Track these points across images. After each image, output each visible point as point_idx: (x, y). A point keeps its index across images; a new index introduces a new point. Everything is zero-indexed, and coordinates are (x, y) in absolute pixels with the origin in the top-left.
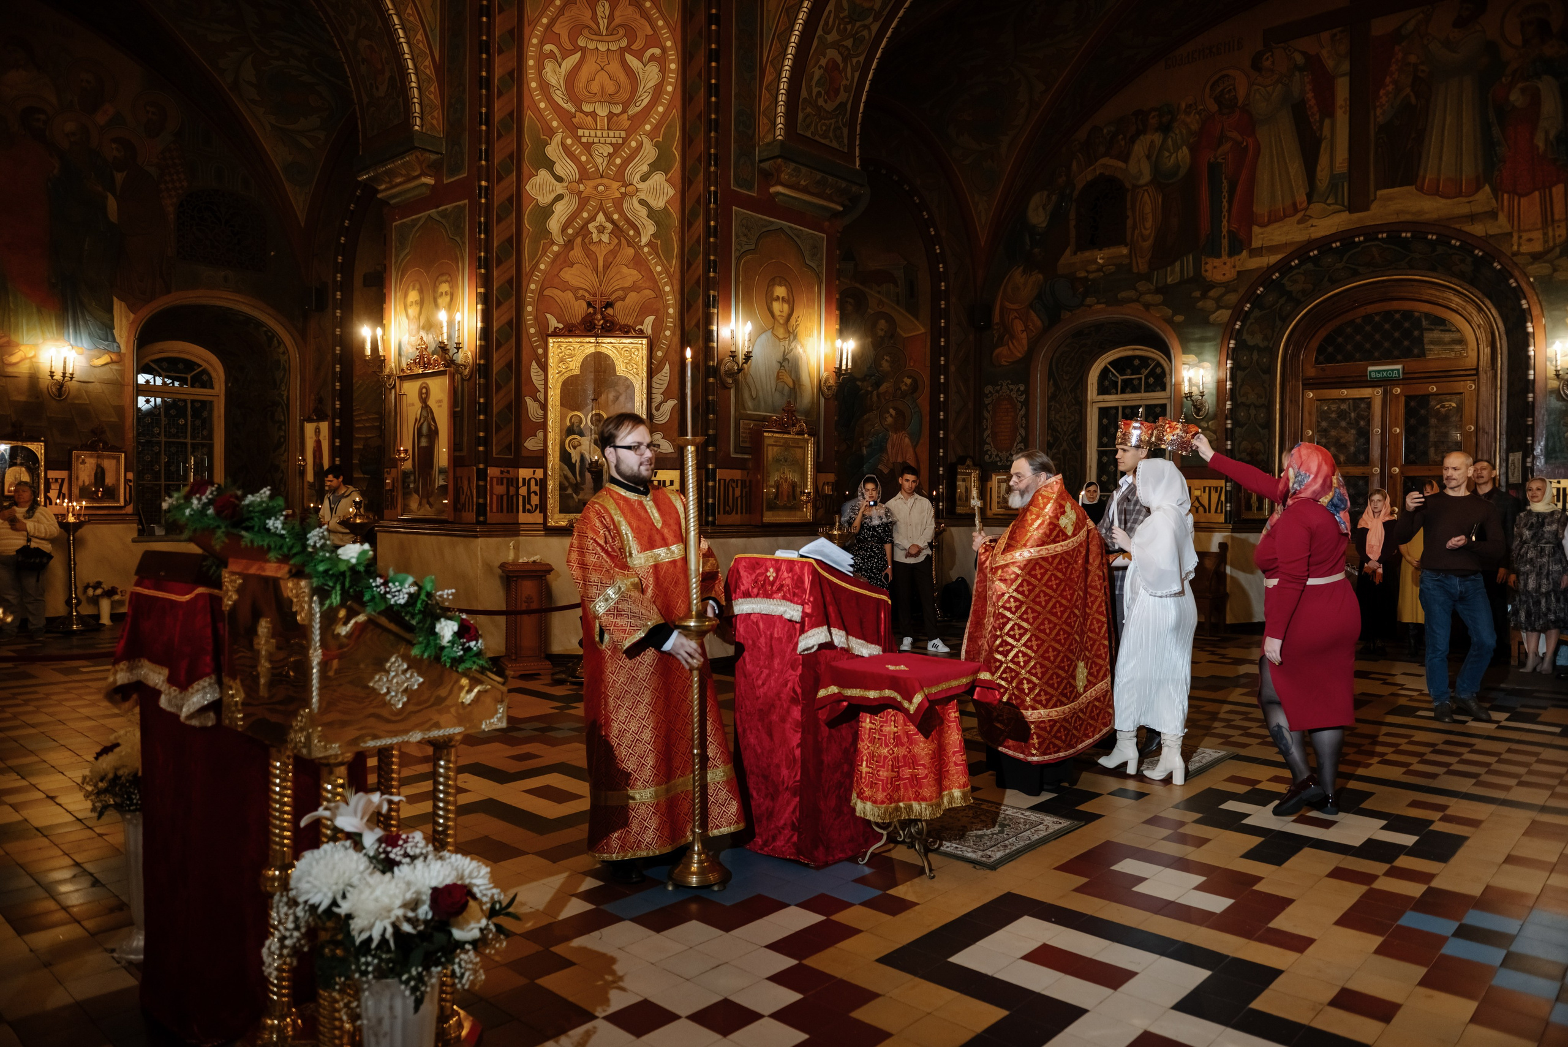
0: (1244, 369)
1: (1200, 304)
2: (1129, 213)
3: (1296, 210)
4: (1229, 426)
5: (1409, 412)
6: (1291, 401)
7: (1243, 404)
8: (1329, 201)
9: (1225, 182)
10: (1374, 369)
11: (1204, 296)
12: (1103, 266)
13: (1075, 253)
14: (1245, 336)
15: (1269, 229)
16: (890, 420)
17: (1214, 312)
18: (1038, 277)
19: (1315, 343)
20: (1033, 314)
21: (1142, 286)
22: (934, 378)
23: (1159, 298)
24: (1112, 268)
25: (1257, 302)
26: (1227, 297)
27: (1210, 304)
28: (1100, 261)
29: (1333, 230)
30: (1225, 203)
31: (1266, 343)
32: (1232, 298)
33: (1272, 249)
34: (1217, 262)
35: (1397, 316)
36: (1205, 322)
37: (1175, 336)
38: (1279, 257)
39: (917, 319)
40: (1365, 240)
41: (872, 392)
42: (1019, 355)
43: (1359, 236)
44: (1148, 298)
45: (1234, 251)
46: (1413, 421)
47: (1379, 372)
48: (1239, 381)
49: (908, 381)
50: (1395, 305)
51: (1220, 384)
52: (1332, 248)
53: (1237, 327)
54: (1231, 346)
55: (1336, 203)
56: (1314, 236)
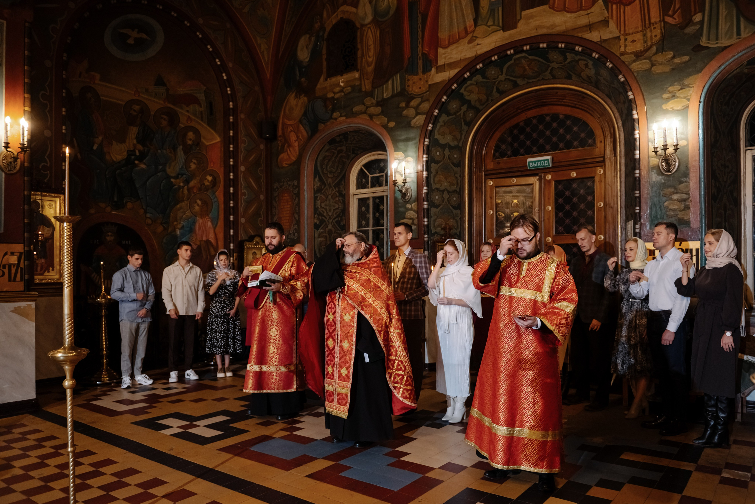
0: (437, 162)
1: (405, 113)
2: (359, 46)
3: (467, 33)
4: (426, 207)
5: (558, 194)
6: (477, 188)
7: (438, 189)
8: (489, 24)
9: (419, 15)
10: (533, 161)
11: (407, 106)
12: (343, 88)
13: (326, 80)
14: (437, 136)
15: (449, 50)
16: (197, 208)
17: (414, 118)
18: (304, 99)
19: (493, 144)
20: (302, 128)
21: (368, 101)
22: (227, 175)
23: (379, 110)
24: (349, 89)
25: (443, 108)
26: (422, 106)
27: (411, 112)
28: (342, 84)
29: (492, 47)
30: (420, 32)
31: (456, 143)
32: (426, 106)
33: (451, 66)
34: (415, 78)
35: (548, 119)
36: (408, 126)
37: (389, 137)
38: (456, 71)
39: (215, 130)
40: (516, 53)
41: (183, 187)
42: (294, 159)
43: (510, 49)
44: (372, 110)
45: (426, 70)
46: (561, 201)
47: (535, 162)
48: (433, 170)
49: (210, 178)
50: (545, 110)
51: (419, 174)
52: (492, 61)
53: (429, 128)
54: (426, 143)
55: (494, 25)
56: (479, 52)
